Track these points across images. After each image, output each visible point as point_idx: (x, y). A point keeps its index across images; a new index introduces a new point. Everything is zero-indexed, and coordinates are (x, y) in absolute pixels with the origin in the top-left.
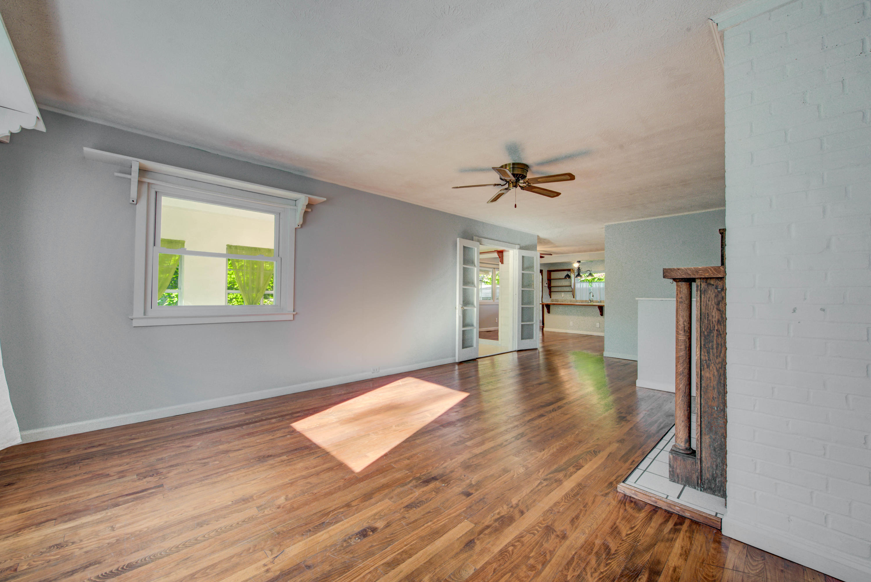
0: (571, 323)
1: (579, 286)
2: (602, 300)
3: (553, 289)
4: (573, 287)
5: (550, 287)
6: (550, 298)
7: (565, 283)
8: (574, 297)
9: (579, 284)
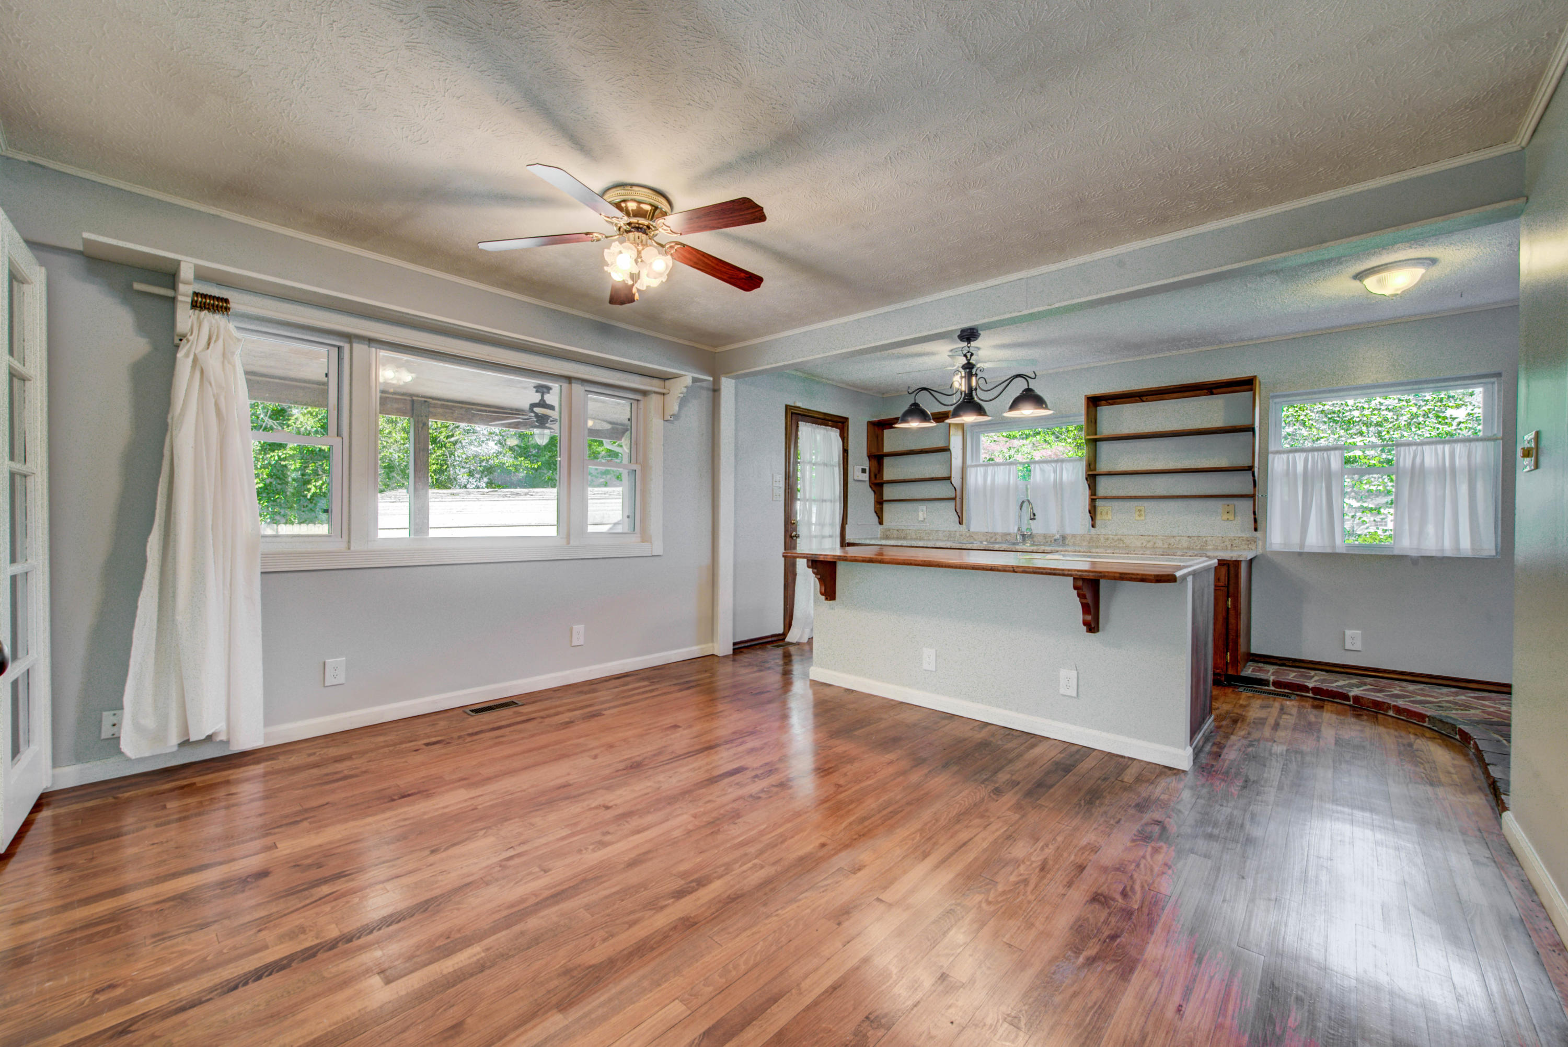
0: (928, 658)
1: (980, 480)
2: (1068, 531)
3: (889, 492)
4: (956, 480)
5: (877, 484)
6: (881, 523)
7: (928, 467)
8: (961, 523)
9: (981, 470)
